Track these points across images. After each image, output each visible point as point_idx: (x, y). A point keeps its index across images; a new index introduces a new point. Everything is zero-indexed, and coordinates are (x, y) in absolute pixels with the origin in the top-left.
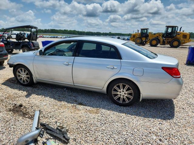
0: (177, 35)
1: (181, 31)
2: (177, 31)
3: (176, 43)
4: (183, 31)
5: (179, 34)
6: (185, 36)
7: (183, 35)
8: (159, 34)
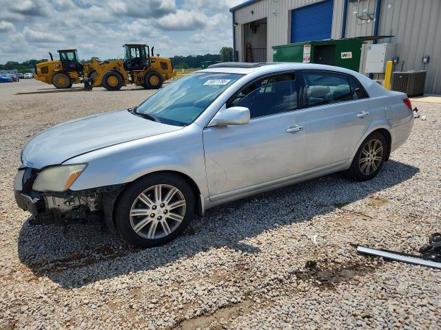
0: (152, 64)
1: (155, 56)
2: (149, 55)
3: (154, 80)
4: (158, 55)
5: (154, 62)
6: (164, 65)
7: (161, 63)
8: (117, 62)
